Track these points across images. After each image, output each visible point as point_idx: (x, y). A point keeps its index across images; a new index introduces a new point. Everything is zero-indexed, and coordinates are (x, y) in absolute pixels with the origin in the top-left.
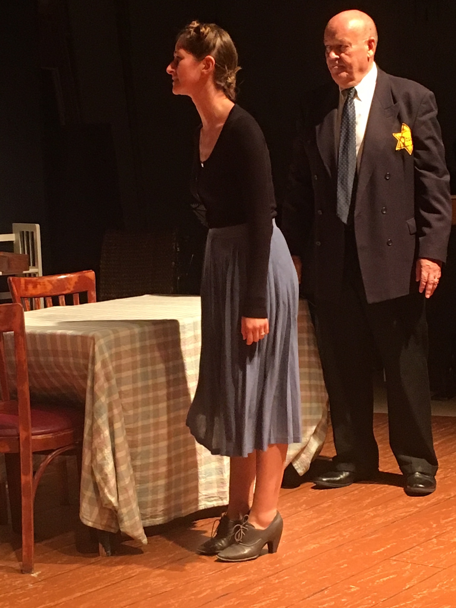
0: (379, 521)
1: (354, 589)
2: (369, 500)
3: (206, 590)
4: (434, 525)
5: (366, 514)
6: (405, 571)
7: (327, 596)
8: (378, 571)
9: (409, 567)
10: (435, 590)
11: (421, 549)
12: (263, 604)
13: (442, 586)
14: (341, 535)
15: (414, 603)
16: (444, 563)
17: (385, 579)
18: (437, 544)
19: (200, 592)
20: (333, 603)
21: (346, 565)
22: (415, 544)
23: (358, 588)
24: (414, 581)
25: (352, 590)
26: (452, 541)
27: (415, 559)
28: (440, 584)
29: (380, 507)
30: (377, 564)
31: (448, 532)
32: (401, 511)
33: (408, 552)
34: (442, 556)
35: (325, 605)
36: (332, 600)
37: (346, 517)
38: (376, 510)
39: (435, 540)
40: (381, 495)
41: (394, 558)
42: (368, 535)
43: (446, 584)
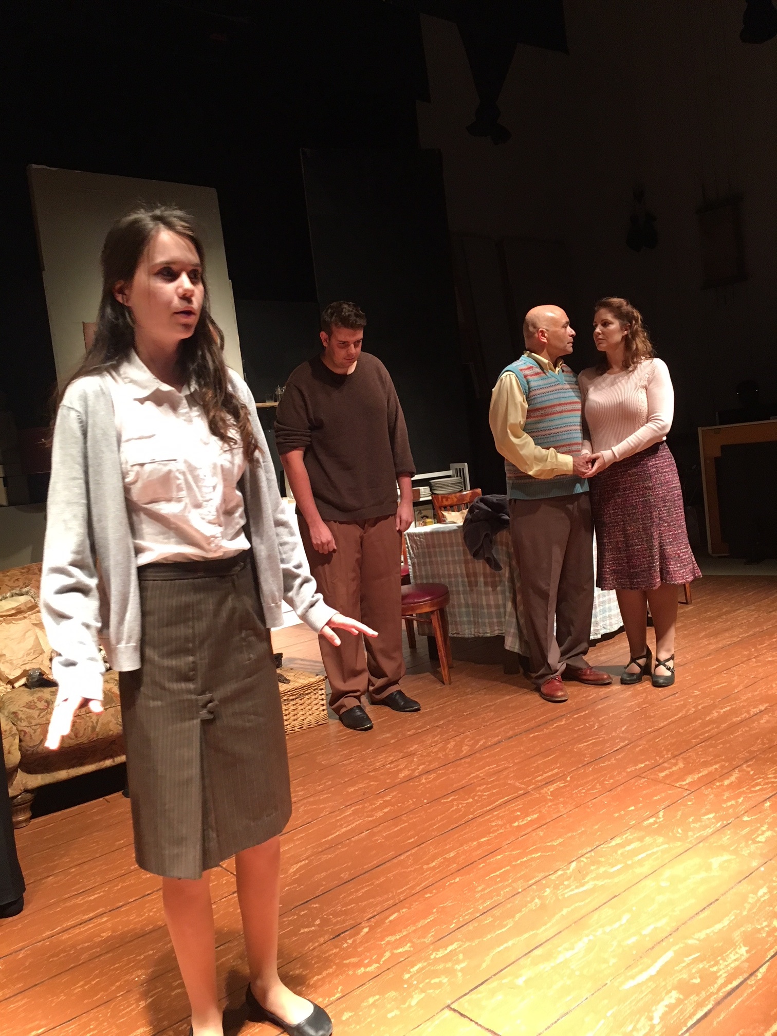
0: (712, 647)
1: (697, 693)
2: (703, 634)
3: (593, 694)
4: (753, 650)
5: (701, 643)
6: (733, 681)
7: (678, 698)
8: (714, 681)
9: (736, 677)
10: (756, 693)
11: (744, 666)
12: (633, 703)
13: (762, 690)
14: (685, 657)
15: (742, 702)
16: (762, 674)
17: (719, 686)
18: (756, 662)
19: (589, 696)
20: (683, 702)
21: (690, 677)
22: (739, 663)
23: (699, 693)
24: (741, 687)
25: (696, 694)
26: (767, 660)
27: (740, 672)
28: (760, 689)
29: (712, 638)
30: (713, 676)
31: (763, 654)
32: (726, 640)
33: (735, 668)
34: (760, 670)
35: (677, 704)
36: (681, 700)
37: (687, 645)
38: (709, 640)
39: (754, 660)
40: (712, 630)
41: (725, 672)
42: (704, 657)
43: (765, 689)
